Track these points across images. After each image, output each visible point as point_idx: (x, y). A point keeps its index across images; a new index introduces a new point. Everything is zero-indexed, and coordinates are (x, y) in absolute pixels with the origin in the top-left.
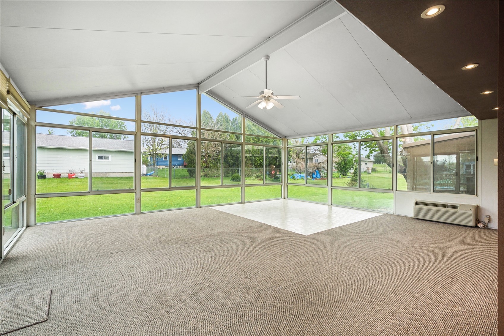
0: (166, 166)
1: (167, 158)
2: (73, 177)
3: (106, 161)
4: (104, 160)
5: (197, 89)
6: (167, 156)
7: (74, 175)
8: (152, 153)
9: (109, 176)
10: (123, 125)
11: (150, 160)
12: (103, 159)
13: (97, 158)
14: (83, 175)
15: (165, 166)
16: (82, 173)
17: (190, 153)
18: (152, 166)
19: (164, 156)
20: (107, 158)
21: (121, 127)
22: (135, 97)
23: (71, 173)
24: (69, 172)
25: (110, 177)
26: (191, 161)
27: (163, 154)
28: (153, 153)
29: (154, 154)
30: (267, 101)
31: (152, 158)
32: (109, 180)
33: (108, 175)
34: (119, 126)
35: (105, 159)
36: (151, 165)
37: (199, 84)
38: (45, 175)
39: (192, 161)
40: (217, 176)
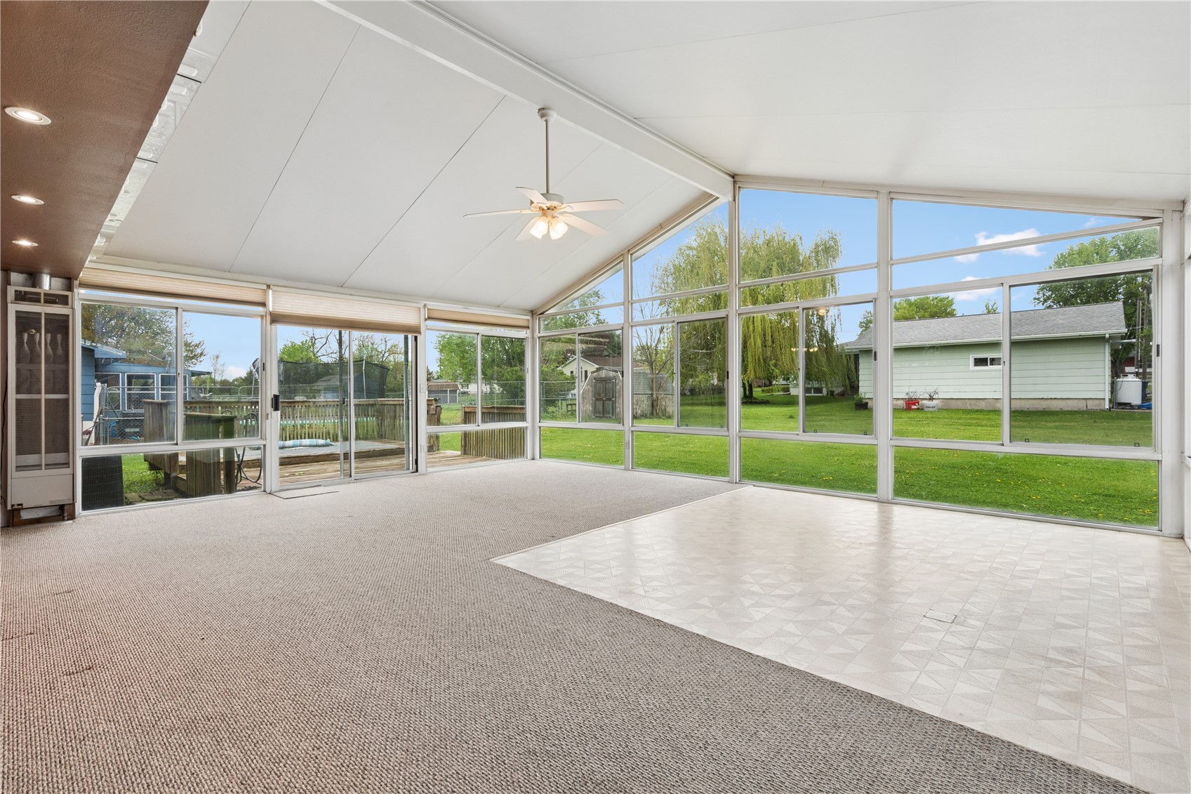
2: (913, 407)
3: (994, 371)
7: (914, 404)
12: (987, 365)
13: (972, 362)
14: (935, 402)
16: (931, 399)
23: (910, 399)
24: (907, 397)
35: (991, 365)
38: (867, 403)
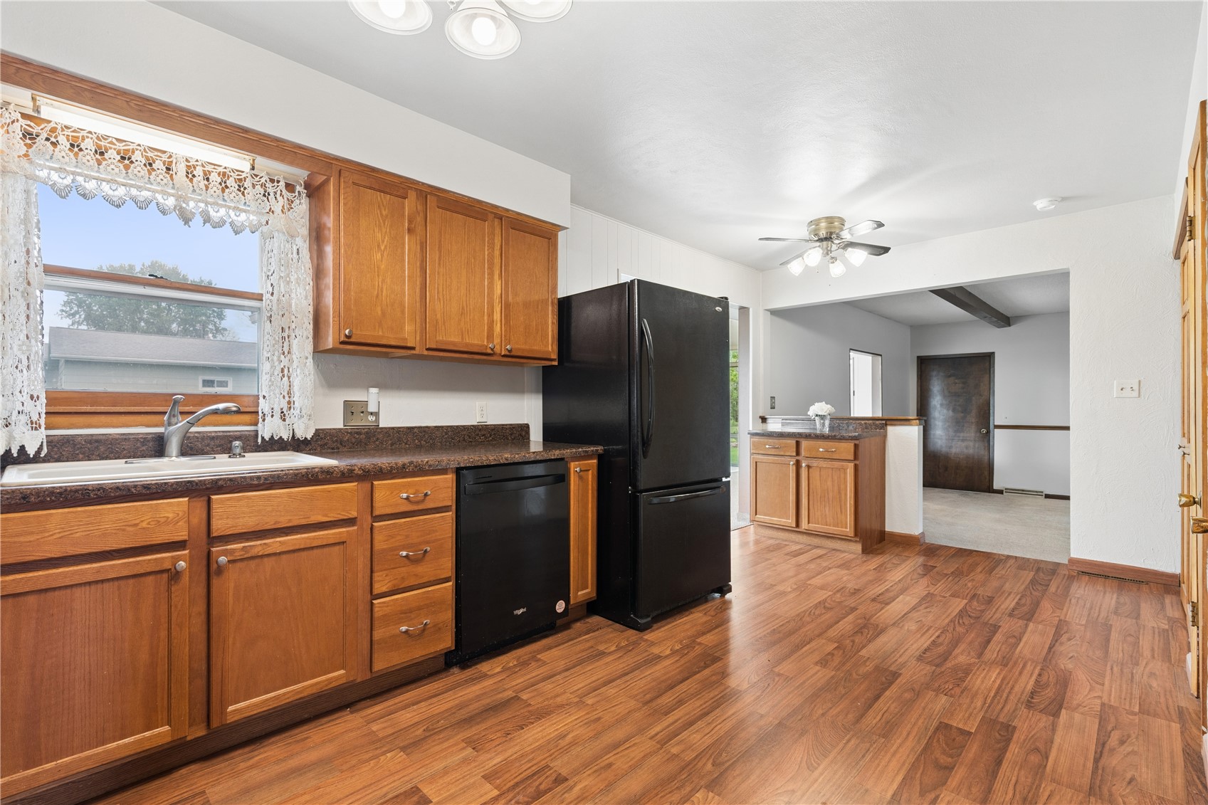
13: (201, 383)
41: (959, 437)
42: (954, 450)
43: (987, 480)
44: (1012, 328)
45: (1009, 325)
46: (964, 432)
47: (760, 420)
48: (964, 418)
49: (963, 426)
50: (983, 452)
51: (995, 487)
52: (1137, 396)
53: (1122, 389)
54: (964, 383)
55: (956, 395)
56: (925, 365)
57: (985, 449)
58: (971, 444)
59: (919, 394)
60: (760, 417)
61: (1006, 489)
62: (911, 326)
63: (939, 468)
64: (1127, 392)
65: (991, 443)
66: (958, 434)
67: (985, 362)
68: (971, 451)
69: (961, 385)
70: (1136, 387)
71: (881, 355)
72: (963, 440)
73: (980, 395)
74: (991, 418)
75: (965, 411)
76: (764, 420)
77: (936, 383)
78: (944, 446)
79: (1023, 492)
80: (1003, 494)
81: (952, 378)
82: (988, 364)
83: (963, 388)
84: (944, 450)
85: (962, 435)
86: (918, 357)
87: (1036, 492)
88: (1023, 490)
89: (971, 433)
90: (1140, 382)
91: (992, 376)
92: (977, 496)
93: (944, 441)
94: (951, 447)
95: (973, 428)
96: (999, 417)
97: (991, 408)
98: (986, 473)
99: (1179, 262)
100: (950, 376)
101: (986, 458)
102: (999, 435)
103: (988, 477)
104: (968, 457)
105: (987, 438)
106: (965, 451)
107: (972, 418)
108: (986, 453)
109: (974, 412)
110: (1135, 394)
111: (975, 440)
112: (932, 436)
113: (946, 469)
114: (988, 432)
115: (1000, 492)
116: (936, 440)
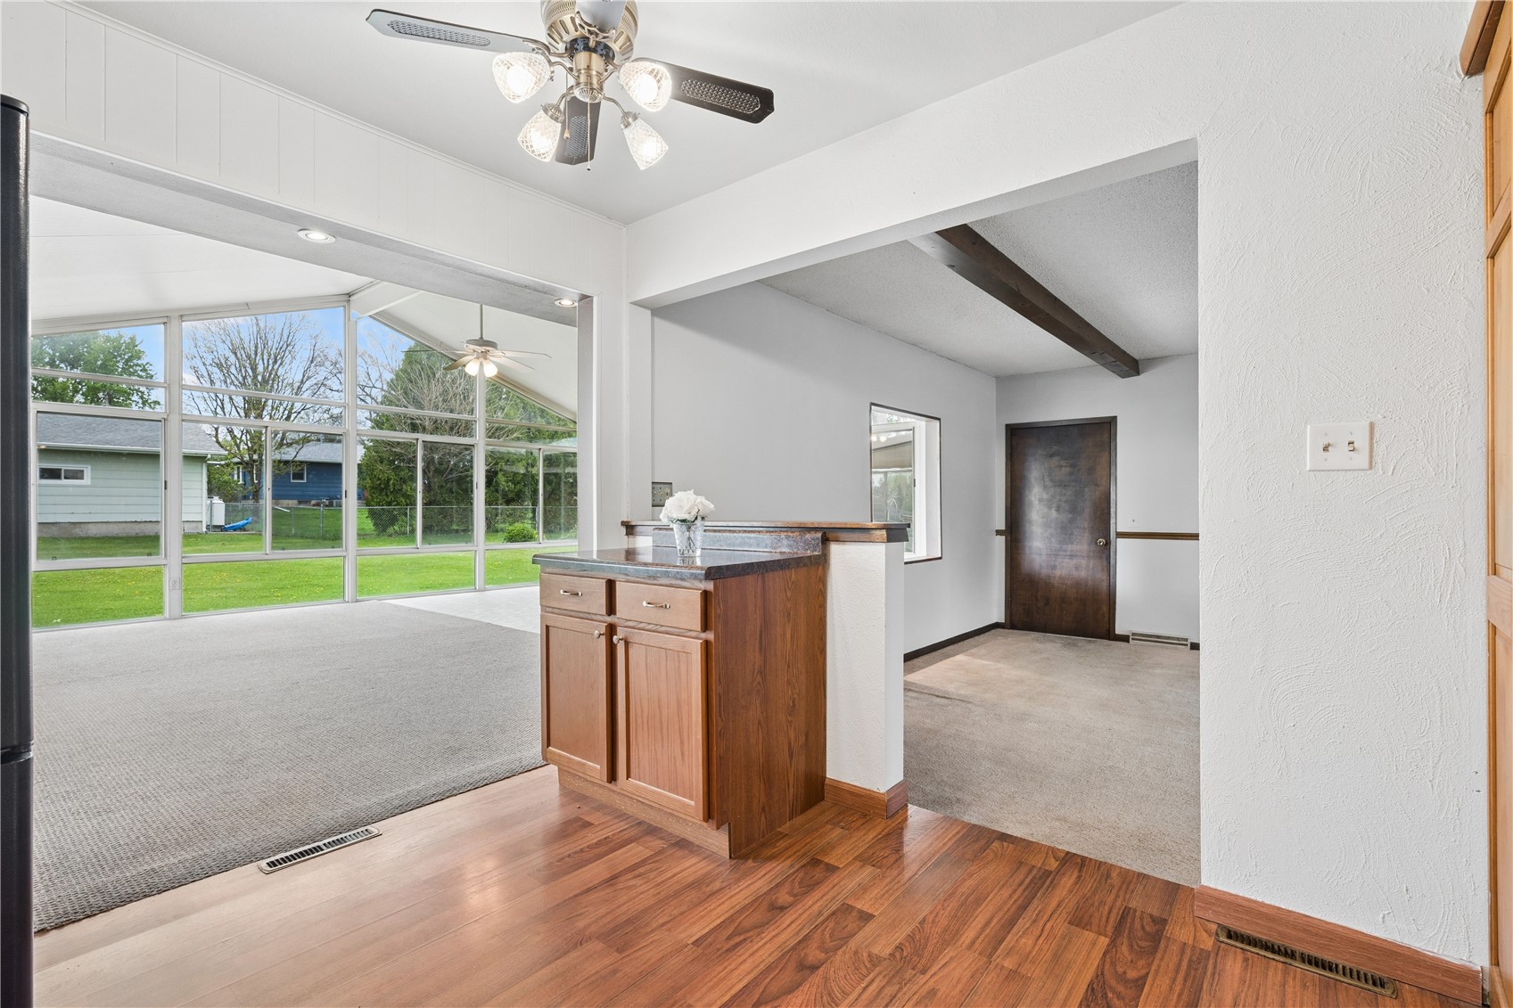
0: (300, 503)
1: (302, 474)
3: (73, 486)
4: (64, 482)
5: (344, 306)
6: (303, 470)
8: (247, 458)
9: (83, 535)
10: (139, 362)
11: (241, 482)
15: (296, 502)
17: (376, 461)
18: (251, 502)
19: (292, 470)
20: (78, 475)
21: (131, 367)
22: (163, 326)
25: (88, 538)
26: (380, 484)
27: (286, 462)
28: (251, 458)
29: (254, 461)
30: (482, 359)
31: (247, 473)
32: (83, 546)
33: (78, 531)
34: (121, 365)
35: (66, 478)
36: (245, 498)
37: (349, 295)
39: (382, 486)
40: (463, 531)
41: (1065, 551)
42: (1058, 573)
43: (1106, 619)
44: (1142, 376)
45: (1138, 373)
46: (1072, 543)
47: (624, 530)
48: (1072, 521)
49: (1072, 534)
50: (1101, 576)
51: (1118, 631)
52: (1366, 466)
53: (1326, 449)
54: (1073, 466)
55: (1061, 484)
56: (1019, 438)
57: (1102, 570)
58: (1084, 562)
59: (1009, 485)
60: (623, 523)
61: (1133, 634)
62: (997, 378)
63: (1037, 600)
64: (1339, 457)
65: (1112, 562)
66: (1064, 547)
67: (1104, 429)
68: (1083, 574)
69: (1068, 469)
70: (1362, 442)
71: (939, 419)
72: (1071, 557)
73: (1096, 485)
74: (1112, 521)
75: (1074, 510)
76: (630, 529)
77: (1033, 467)
78: (1044, 565)
79: (1157, 639)
80: (1128, 642)
81: (1056, 459)
82: (1106, 436)
83: (1071, 474)
84: (1045, 571)
85: (1069, 547)
86: (1007, 426)
87: (1178, 639)
88: (1158, 637)
89: (1082, 543)
90: (1372, 426)
91: (1113, 454)
92: (1092, 646)
93: (1044, 557)
94: (1054, 567)
95: (1086, 536)
96: (1123, 519)
97: (1112, 505)
98: (1105, 608)
99: (1479, 88)
100: (1052, 456)
101: (1105, 584)
102: (1123, 548)
103: (1107, 615)
104: (1078, 584)
105: (1105, 552)
106: (1075, 573)
107: (1084, 522)
108: (1105, 577)
109: (1088, 511)
110: (1361, 459)
111: (1088, 557)
112: (1027, 551)
113: (1047, 601)
114: (1108, 543)
115: (1125, 639)
116: (1034, 556)
